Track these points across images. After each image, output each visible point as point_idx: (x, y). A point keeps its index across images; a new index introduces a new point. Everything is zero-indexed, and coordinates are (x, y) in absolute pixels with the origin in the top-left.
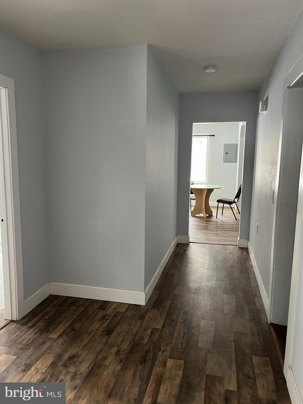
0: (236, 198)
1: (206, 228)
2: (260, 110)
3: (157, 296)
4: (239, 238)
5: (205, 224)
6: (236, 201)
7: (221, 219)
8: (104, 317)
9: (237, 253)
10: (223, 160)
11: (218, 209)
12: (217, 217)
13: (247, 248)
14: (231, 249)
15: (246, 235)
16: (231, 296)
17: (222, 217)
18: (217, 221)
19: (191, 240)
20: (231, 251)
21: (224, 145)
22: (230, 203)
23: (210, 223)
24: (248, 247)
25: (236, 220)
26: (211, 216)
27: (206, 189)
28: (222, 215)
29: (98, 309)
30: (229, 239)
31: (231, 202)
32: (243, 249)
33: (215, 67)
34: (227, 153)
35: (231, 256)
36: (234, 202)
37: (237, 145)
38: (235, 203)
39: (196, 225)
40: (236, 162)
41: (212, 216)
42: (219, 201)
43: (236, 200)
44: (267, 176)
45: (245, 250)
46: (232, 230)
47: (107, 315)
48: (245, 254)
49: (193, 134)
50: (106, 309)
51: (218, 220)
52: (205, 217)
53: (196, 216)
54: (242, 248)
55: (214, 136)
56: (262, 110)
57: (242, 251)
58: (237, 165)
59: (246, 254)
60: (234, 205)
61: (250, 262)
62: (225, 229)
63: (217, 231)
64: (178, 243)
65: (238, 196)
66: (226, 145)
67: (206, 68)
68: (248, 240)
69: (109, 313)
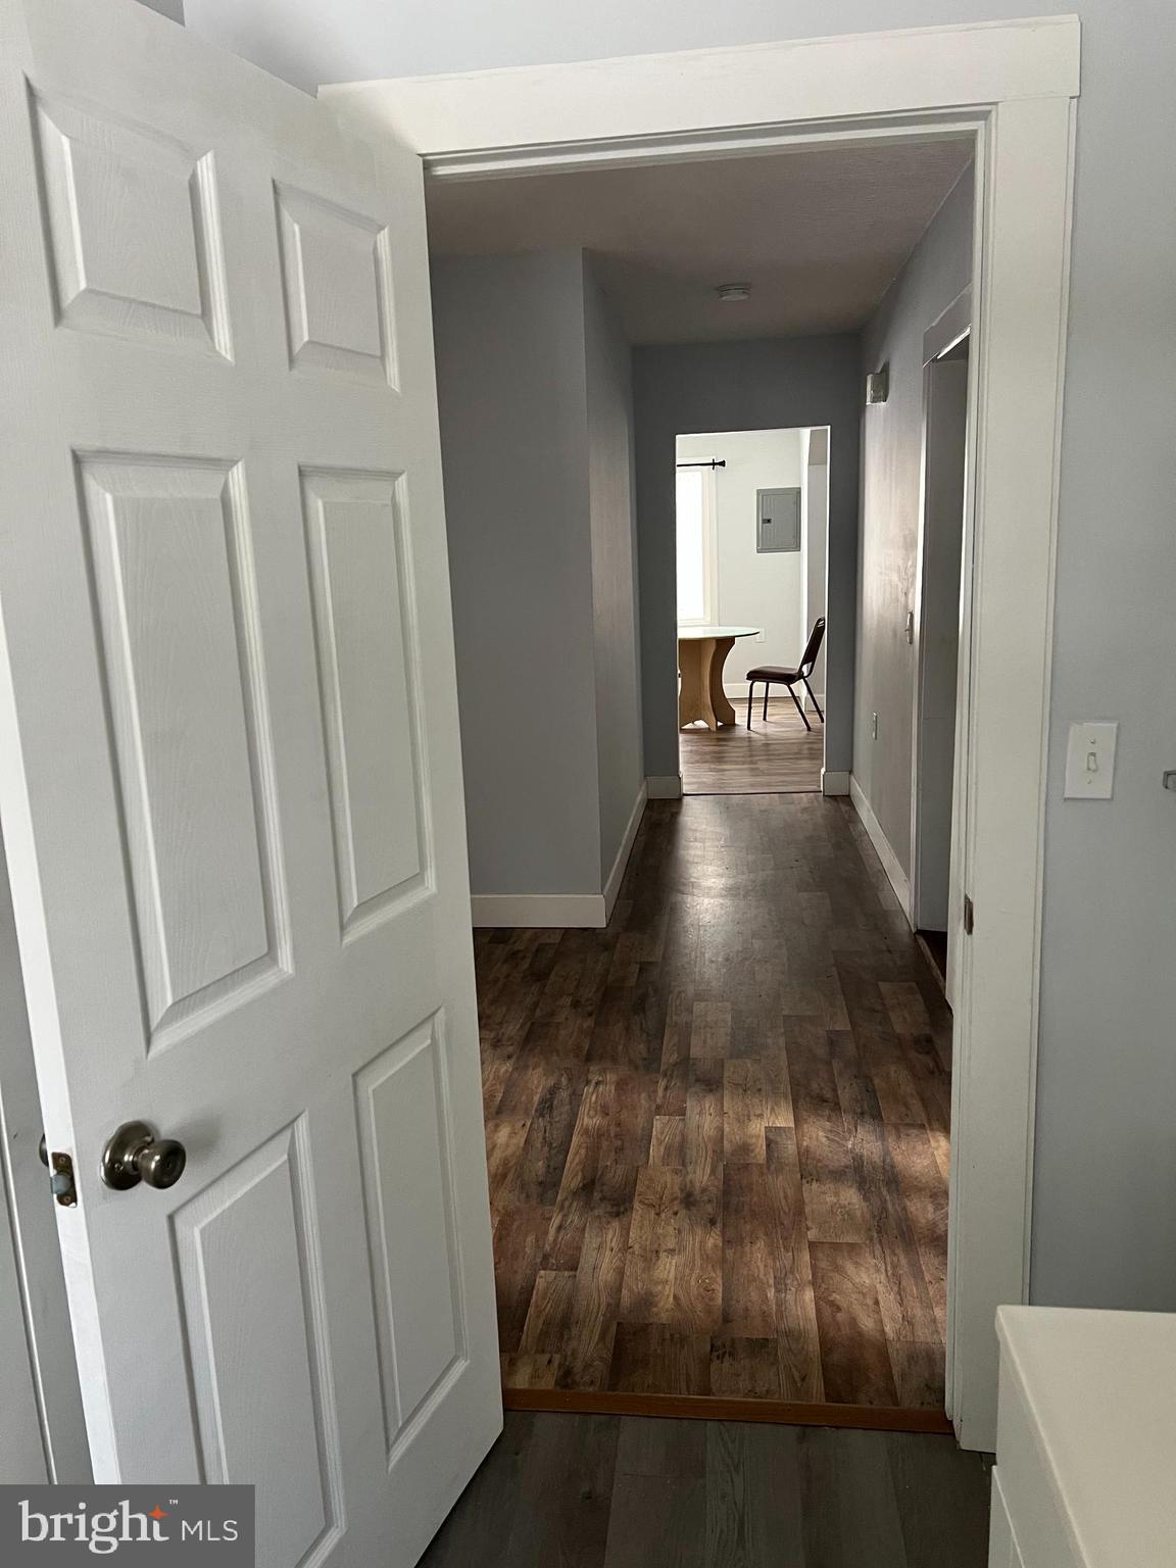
0: (805, 662)
1: (719, 758)
2: (868, 399)
3: (630, 910)
4: (823, 770)
5: (716, 749)
6: (805, 674)
7: (762, 731)
8: (513, 954)
9: (822, 808)
10: (758, 545)
11: (753, 705)
12: (749, 728)
13: (849, 796)
14: (805, 800)
15: (844, 760)
16: (819, 894)
17: (765, 727)
18: (749, 738)
19: (685, 789)
20: (803, 805)
21: (758, 494)
22: (788, 679)
23: (732, 744)
24: (852, 793)
25: (809, 729)
26: (730, 724)
27: (713, 638)
28: (765, 719)
29: (490, 942)
30: (796, 778)
31: (790, 675)
32: (839, 799)
33: (745, 288)
34: (769, 521)
35: (806, 817)
36: (800, 676)
37: (799, 491)
38: (804, 678)
39: (691, 751)
40: (798, 548)
41: (734, 725)
42: (754, 676)
43: (805, 669)
44: (895, 578)
45: (843, 801)
46: (797, 756)
47: (518, 951)
48: (844, 808)
49: (678, 462)
50: (512, 941)
51: (753, 735)
52: (714, 729)
53: (686, 727)
54: (834, 797)
55: (722, 464)
56: (874, 400)
57: (835, 804)
58: (800, 556)
59: (848, 808)
60: (800, 688)
61: (860, 826)
62: (779, 755)
63: (752, 763)
64: (649, 800)
65: (810, 656)
66: (763, 495)
67: (722, 290)
68: (851, 772)
69: (522, 948)
